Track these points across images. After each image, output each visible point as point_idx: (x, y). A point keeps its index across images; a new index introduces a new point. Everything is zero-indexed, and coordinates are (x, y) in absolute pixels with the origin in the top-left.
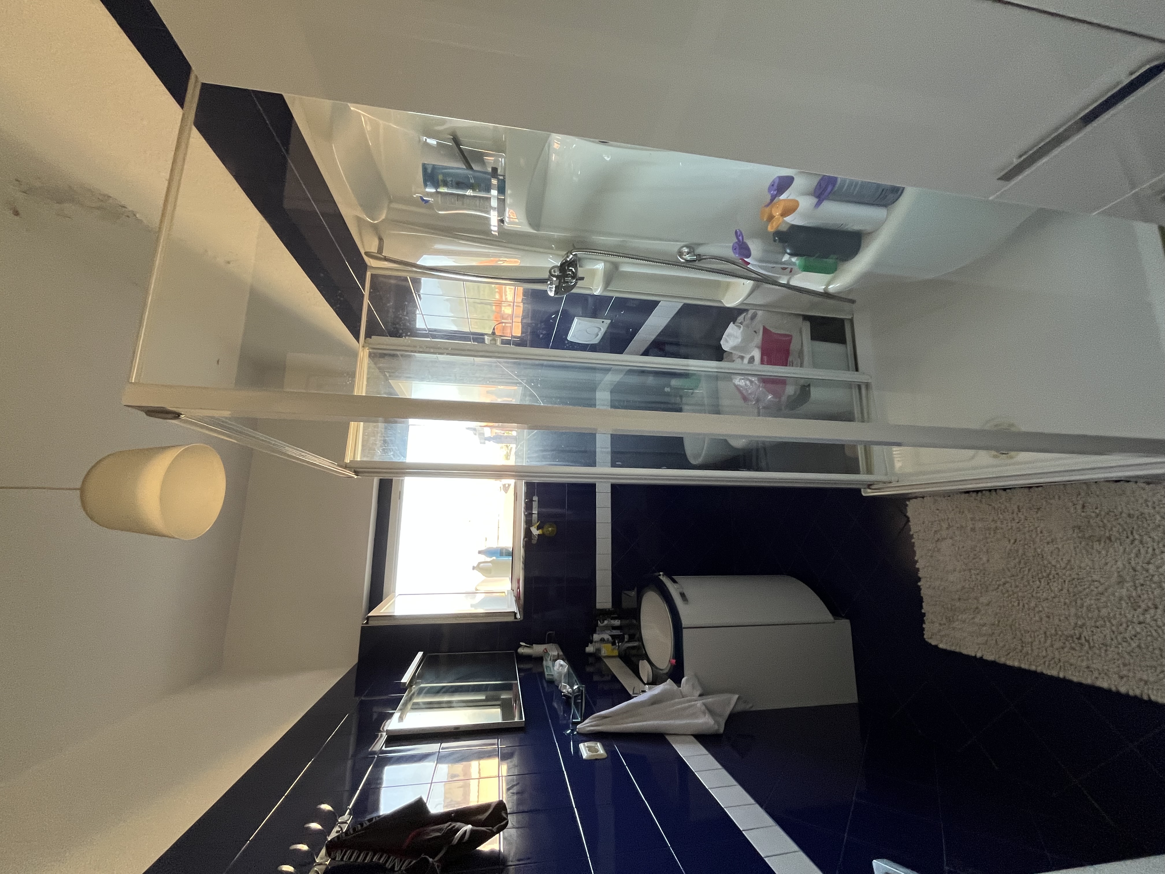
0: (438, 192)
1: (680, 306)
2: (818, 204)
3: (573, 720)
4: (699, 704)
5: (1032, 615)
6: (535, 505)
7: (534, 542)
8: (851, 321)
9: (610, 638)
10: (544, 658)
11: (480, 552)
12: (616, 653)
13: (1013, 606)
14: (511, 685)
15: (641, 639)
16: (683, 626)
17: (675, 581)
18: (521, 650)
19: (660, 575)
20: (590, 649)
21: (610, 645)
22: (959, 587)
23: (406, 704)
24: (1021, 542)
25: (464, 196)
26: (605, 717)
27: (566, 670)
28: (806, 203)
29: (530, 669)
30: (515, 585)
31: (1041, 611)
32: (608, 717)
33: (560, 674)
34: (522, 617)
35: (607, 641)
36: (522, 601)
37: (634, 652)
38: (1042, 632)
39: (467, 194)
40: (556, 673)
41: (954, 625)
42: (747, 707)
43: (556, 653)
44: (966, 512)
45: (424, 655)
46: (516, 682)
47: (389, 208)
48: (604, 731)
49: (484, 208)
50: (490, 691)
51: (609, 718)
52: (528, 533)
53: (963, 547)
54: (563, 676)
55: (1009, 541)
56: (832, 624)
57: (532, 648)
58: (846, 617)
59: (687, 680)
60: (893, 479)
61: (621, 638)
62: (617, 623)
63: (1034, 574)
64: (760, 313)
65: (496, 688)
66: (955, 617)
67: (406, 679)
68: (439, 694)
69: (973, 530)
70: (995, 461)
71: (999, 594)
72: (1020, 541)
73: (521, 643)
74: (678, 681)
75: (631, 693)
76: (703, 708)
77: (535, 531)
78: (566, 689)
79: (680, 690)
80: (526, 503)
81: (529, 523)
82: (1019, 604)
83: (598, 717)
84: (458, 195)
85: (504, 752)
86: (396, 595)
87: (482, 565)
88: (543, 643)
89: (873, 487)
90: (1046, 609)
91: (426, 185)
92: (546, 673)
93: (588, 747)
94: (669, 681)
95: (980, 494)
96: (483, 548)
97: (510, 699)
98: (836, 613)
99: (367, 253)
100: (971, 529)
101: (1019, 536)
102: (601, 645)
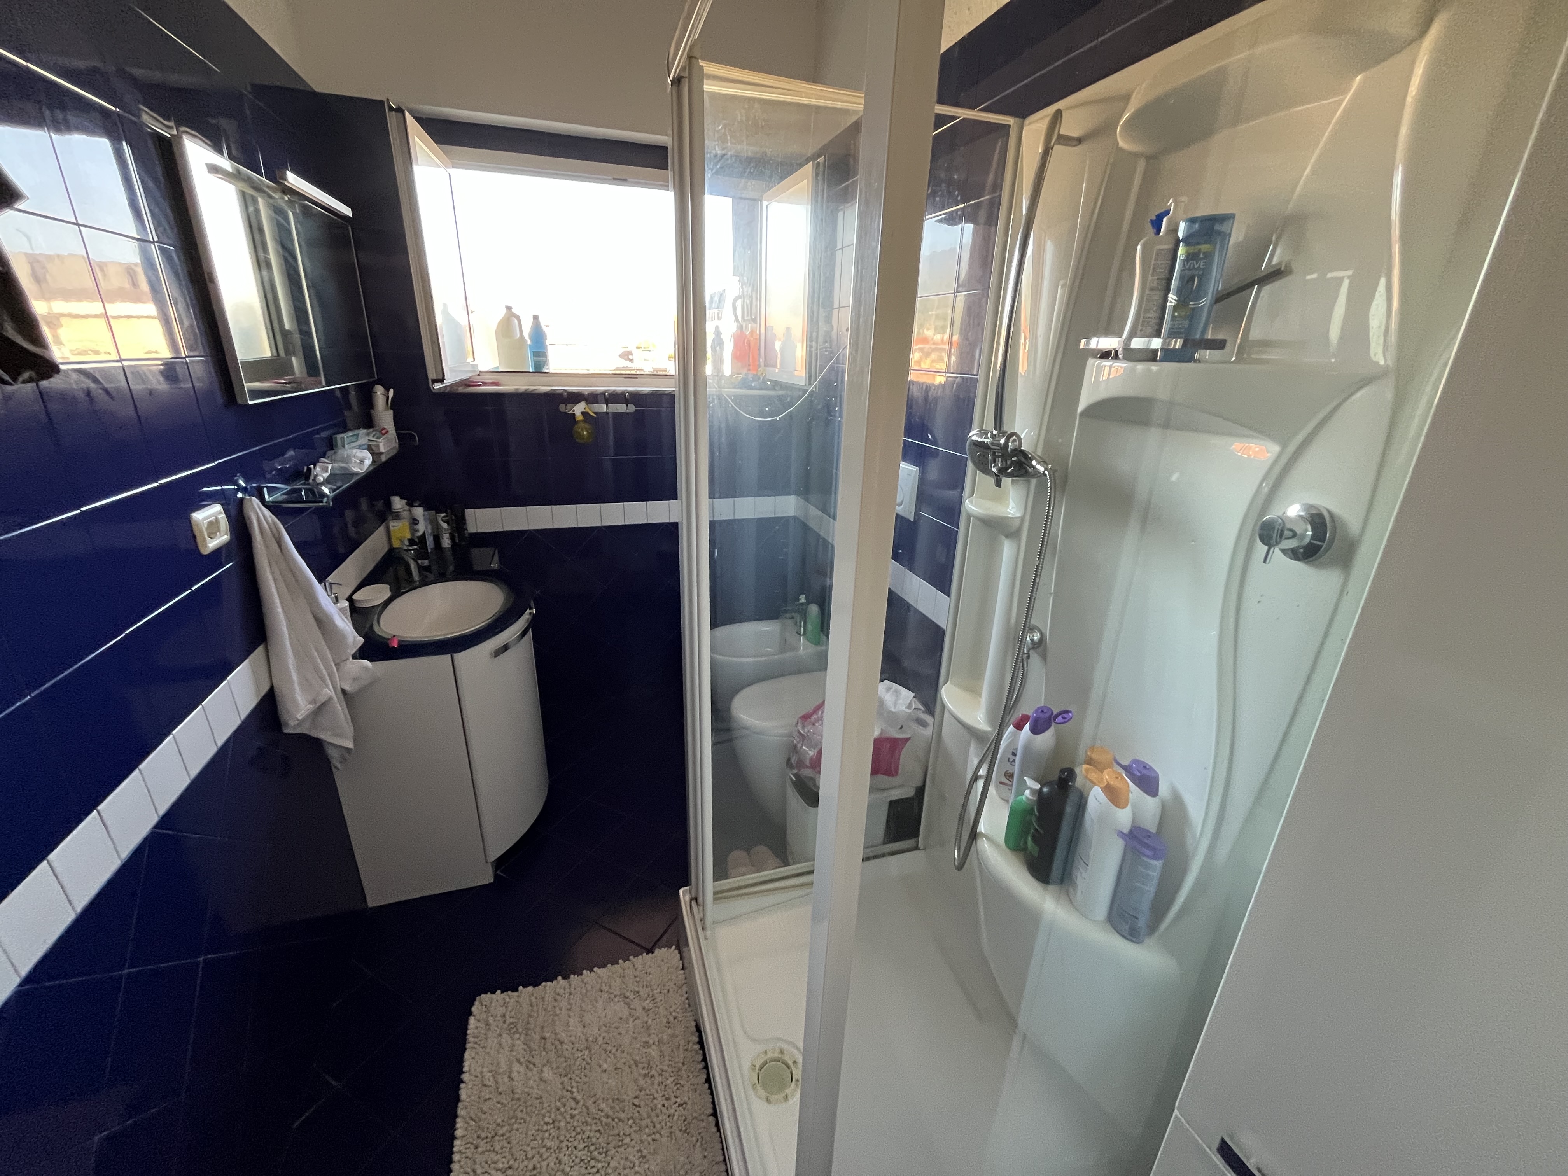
0: (1178, 242)
1: (943, 625)
2: (1121, 834)
3: (265, 489)
4: (329, 692)
5: (534, 1144)
6: (621, 408)
7: (562, 408)
8: (916, 848)
9: (419, 534)
10: (371, 430)
11: (536, 318)
12: (396, 544)
13: (544, 1116)
14: (317, 374)
15: (424, 583)
16: (455, 655)
17: (524, 634)
18: (379, 390)
19: (531, 609)
20: (398, 503)
21: (409, 536)
22: (563, 1036)
23: (249, 180)
24: (637, 1115)
25: (1168, 290)
26: (280, 542)
27: (356, 469)
28: (1124, 817)
29: (349, 407)
30: (488, 378)
31: (541, 1156)
32: (281, 550)
33: (347, 460)
34: (437, 391)
35: (414, 531)
36: (461, 390)
37: (401, 571)
38: (511, 1162)
39: (1170, 295)
40: (349, 452)
41: (505, 1035)
42: (335, 762)
43: (382, 450)
44: (670, 1031)
45: (344, 217)
46: (324, 383)
47: (1136, 155)
48: (254, 545)
49: (1142, 325)
50: (302, 339)
51: (278, 550)
52: (575, 398)
53: (620, 1034)
54: (343, 465)
55: (636, 1097)
56: (484, 861)
57: (386, 409)
58: (496, 876)
59: (366, 668)
60: (709, 933)
61: (422, 553)
62: (446, 542)
63: (594, 1140)
64: (928, 732)
65: (308, 350)
66: (517, 1036)
67: (293, 179)
68: (280, 250)
69: (646, 1044)
70: (746, 1065)
71: (559, 1092)
72: (638, 1112)
73: (392, 391)
74: (363, 653)
75: (330, 579)
76: (323, 699)
77: (579, 409)
78: (321, 472)
79: (348, 659)
80: (623, 394)
81: (593, 398)
82: (547, 1124)
83: (279, 533)
84: (1169, 280)
85: (178, 369)
86: (449, 170)
87: (516, 321)
88: (397, 427)
89: (693, 903)
90: (545, 1163)
91: (1192, 221)
92: (345, 435)
93: (217, 519)
94: (361, 640)
95: (697, 1047)
96: (543, 322)
97: (293, 373)
98: (500, 863)
99: (1058, 114)
100: (648, 1042)
101: (644, 1111)
102: (406, 520)
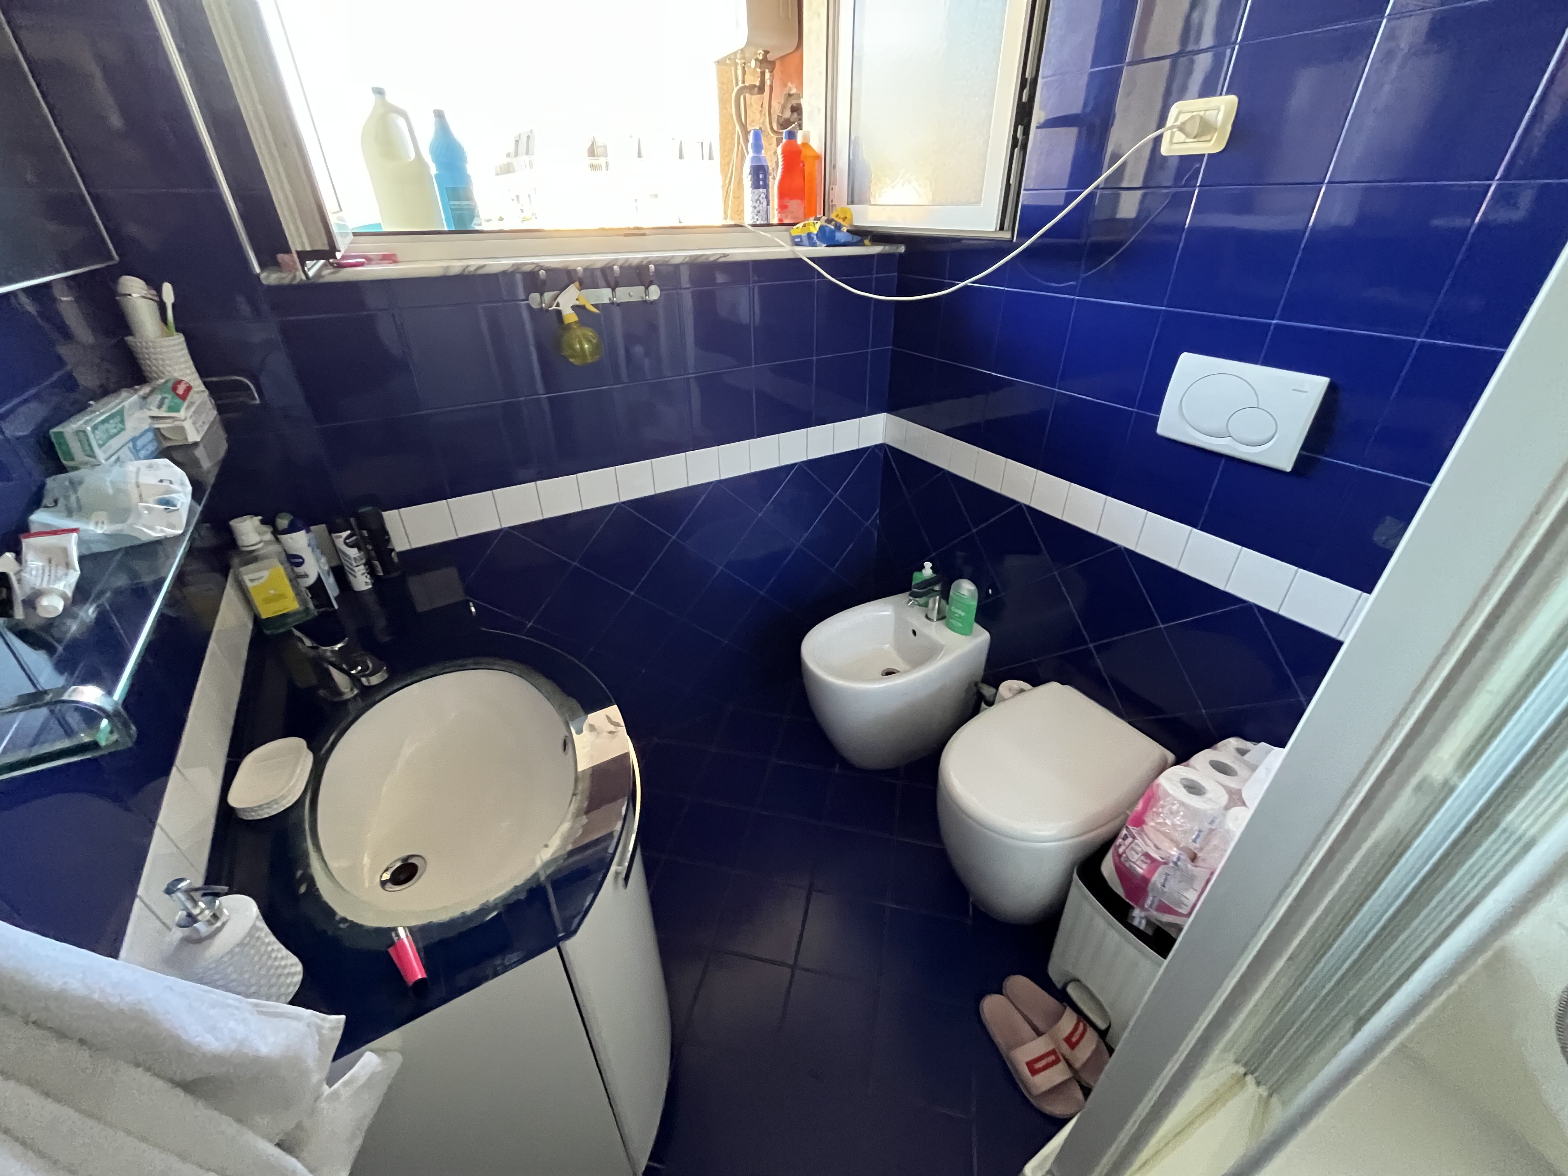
9: (309, 581)
18: (134, 288)
33: (117, 501)
35: (296, 576)
57: (168, 336)
73: (167, 287)
77: (567, 301)
81: (592, 277)
87: (399, 122)
96: (456, 126)
102: (275, 561)
